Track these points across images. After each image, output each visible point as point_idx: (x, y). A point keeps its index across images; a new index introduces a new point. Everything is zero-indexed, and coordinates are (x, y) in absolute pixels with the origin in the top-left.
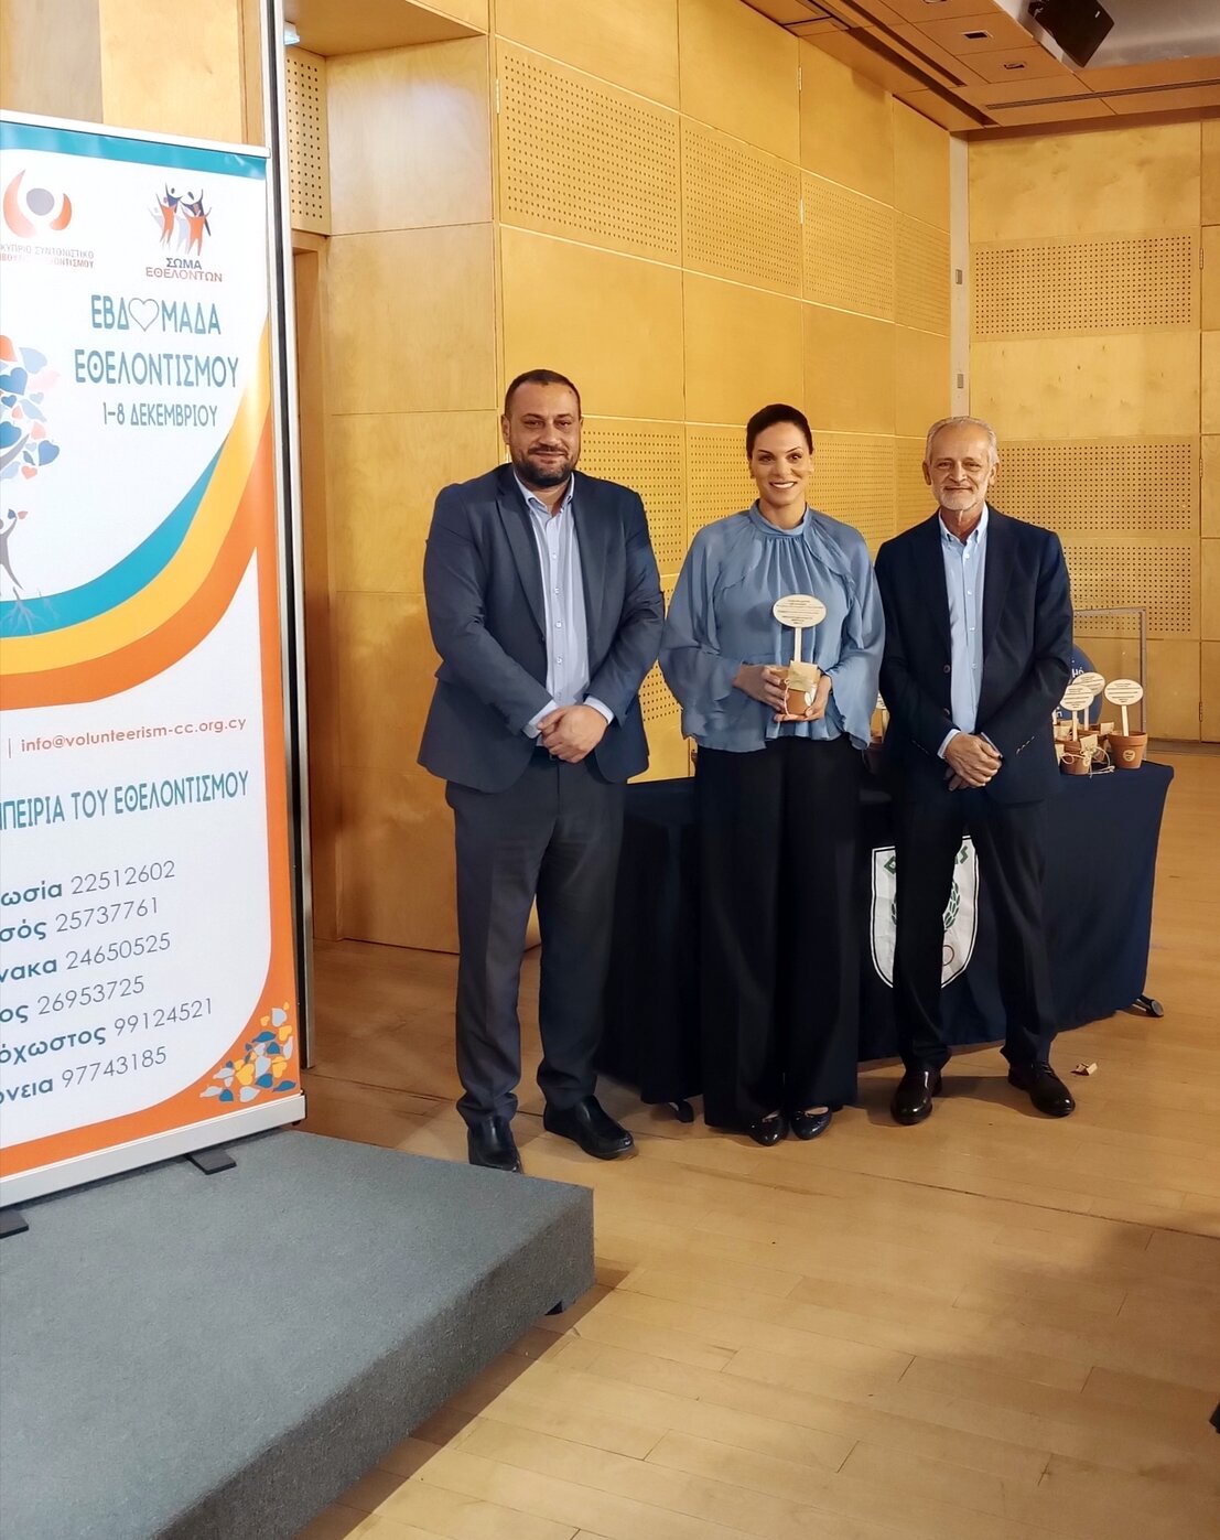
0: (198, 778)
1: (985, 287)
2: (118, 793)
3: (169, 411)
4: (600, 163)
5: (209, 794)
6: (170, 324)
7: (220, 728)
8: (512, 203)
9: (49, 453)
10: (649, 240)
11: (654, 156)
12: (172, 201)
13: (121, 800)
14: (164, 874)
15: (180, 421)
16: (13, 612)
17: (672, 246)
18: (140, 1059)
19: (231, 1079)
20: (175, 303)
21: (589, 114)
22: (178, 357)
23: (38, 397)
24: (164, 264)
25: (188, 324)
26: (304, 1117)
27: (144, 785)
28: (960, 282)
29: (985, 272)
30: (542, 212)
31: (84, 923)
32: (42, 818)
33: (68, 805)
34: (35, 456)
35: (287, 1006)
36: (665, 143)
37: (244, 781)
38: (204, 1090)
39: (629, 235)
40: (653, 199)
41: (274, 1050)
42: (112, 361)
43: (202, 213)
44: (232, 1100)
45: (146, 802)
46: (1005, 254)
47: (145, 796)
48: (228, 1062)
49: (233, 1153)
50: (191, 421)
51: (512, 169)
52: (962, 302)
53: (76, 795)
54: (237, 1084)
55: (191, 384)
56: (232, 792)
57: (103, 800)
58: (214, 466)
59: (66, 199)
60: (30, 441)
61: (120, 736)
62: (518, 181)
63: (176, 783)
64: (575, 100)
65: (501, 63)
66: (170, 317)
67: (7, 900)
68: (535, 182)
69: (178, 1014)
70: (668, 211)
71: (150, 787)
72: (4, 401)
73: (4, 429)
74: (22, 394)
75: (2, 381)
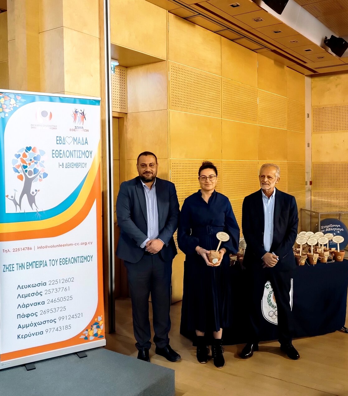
0: (80, 257)
1: (316, 118)
2: (61, 260)
3: (75, 164)
4: (198, 92)
5: (83, 261)
6: (75, 143)
7: (86, 244)
8: (173, 104)
9: (45, 175)
10: (212, 111)
11: (214, 89)
12: (76, 112)
13: (61, 262)
14: (71, 281)
15: (77, 167)
16: (36, 215)
17: (218, 112)
18: (64, 327)
19: (87, 334)
20: (77, 137)
21: (195, 79)
22: (77, 151)
23: (43, 162)
24: (74, 128)
25: (80, 143)
26: (105, 345)
27: (67, 258)
28: (308, 117)
29: (316, 114)
30: (181, 106)
31: (51, 293)
32: (42, 266)
33: (48, 263)
34: (42, 176)
35: (102, 316)
36: (217, 85)
37: (92, 258)
38: (80, 337)
39: (206, 110)
40: (213, 100)
41: (98, 327)
42: (61, 152)
43: (84, 115)
44: (87, 339)
45: (67, 262)
46: (322, 109)
47: (67, 261)
48: (86, 330)
49: (87, 353)
50: (80, 167)
51: (173, 95)
52: (309, 123)
53: (50, 260)
54: (89, 335)
55: (80, 157)
56: (89, 260)
57: (57, 262)
58: (86, 178)
59: (51, 113)
60: (41, 173)
61: (61, 246)
62: (174, 98)
63: (75, 258)
64: (191, 76)
65: (170, 67)
66: (75, 141)
67: (33, 286)
68: (179, 98)
69: (74, 316)
70: (218, 103)
71: (68, 259)
72: (35, 162)
73: (35, 170)
74: (39, 161)
75: (35, 158)
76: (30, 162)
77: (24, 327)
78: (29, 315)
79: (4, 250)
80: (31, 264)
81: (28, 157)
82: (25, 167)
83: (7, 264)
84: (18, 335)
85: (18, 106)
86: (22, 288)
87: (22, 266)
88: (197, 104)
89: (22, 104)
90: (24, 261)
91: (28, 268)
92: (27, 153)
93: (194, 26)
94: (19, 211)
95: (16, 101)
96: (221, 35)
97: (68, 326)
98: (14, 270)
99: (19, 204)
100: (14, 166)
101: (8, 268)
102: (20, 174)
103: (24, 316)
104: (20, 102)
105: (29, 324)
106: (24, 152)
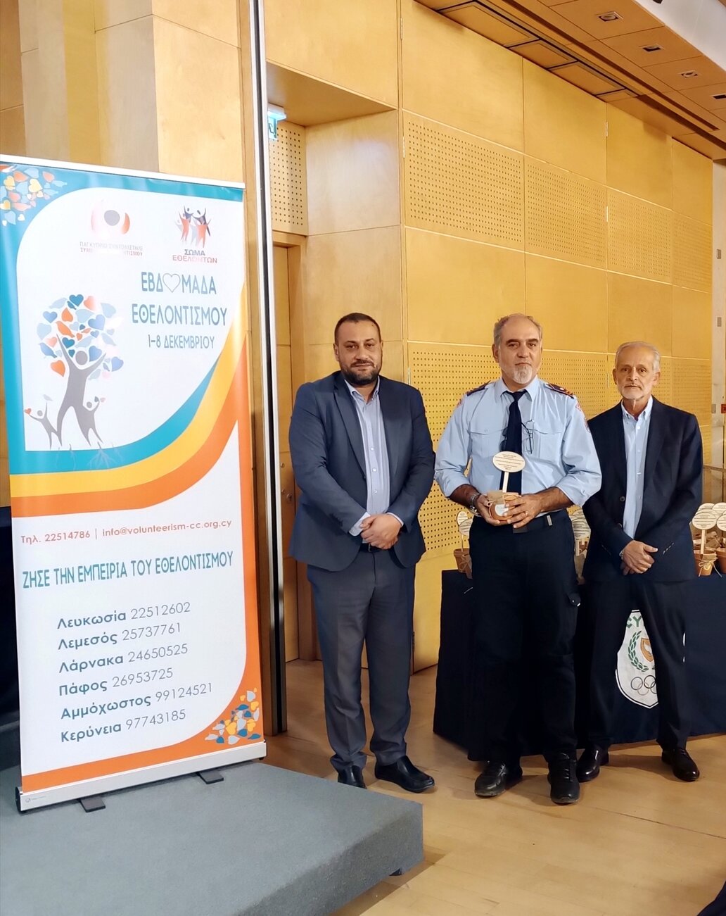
0: (203, 555)
2: (158, 561)
3: (187, 339)
4: (471, 187)
5: (210, 564)
6: (187, 288)
7: (216, 525)
8: (413, 213)
9: (118, 364)
10: (503, 234)
11: (507, 181)
12: (187, 215)
13: (159, 566)
14: (184, 610)
15: (193, 345)
16: (98, 455)
17: (516, 238)
18: (170, 716)
19: (223, 731)
20: (190, 276)
21: (464, 156)
22: (191, 308)
23: (112, 332)
24: (183, 255)
25: (197, 288)
26: (265, 755)
27: (172, 558)
28: (720, 258)
30: (432, 218)
31: (138, 636)
32: (115, 574)
33: (129, 567)
34: (110, 365)
35: (255, 690)
36: (513, 173)
37: (230, 557)
38: (207, 736)
39: (490, 231)
40: (505, 208)
41: (248, 715)
42: (153, 310)
43: (205, 223)
44: (223, 742)
45: (173, 568)
47: (173, 564)
48: (221, 720)
49: (224, 773)
50: (199, 345)
51: (413, 192)
52: (721, 271)
53: (133, 562)
54: (226, 734)
55: (199, 323)
56: (223, 563)
57: (149, 565)
58: (212, 373)
59: (127, 216)
60: (106, 357)
61: (158, 529)
62: (417, 199)
63: (191, 557)
64: (455, 148)
65: (406, 127)
66: (186, 284)
67: (95, 621)
68: (428, 200)
69: (192, 691)
70: (516, 216)
71: (176, 559)
72: (92, 333)
73: (92, 350)
74: (102, 329)
75: (90, 323)
76: (80, 332)
77: (76, 713)
78: (86, 688)
79: (23, 537)
80: (88, 570)
81: (77, 321)
82: (69, 343)
83: (33, 569)
84: (62, 733)
85: (47, 198)
86: (69, 625)
87: (67, 575)
88: (469, 215)
89: (57, 192)
90: (73, 564)
91: (82, 581)
92: (72, 311)
93: (460, 30)
94: (56, 447)
95: (43, 186)
96: (524, 57)
97: (179, 713)
98: (48, 585)
99: (56, 430)
100: (44, 341)
101: (35, 579)
102: (56, 360)
103: (75, 689)
104: (53, 187)
105: (87, 708)
106: (66, 309)
